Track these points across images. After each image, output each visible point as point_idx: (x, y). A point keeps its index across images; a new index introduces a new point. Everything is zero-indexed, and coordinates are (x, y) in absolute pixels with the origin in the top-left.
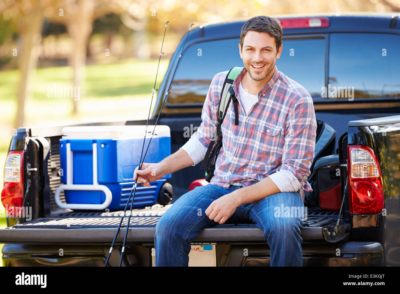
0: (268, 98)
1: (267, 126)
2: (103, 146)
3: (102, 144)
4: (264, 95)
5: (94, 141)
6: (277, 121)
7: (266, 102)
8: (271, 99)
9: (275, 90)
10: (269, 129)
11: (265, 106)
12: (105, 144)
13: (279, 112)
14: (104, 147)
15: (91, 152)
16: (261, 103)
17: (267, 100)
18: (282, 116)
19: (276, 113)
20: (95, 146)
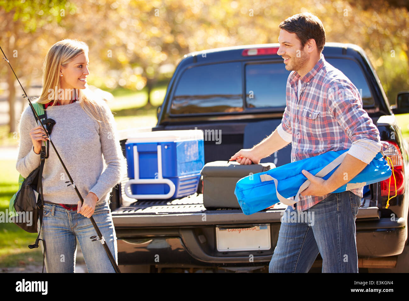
0: (311, 86)
1: (309, 111)
2: (166, 147)
3: (165, 145)
4: (308, 83)
5: (158, 144)
6: (317, 106)
7: (310, 90)
8: (313, 87)
9: (317, 79)
10: (310, 113)
11: (308, 93)
12: (168, 146)
13: (319, 97)
14: (168, 148)
15: (156, 153)
16: (306, 91)
17: (311, 88)
18: (320, 101)
19: (316, 99)
20: (159, 148)
